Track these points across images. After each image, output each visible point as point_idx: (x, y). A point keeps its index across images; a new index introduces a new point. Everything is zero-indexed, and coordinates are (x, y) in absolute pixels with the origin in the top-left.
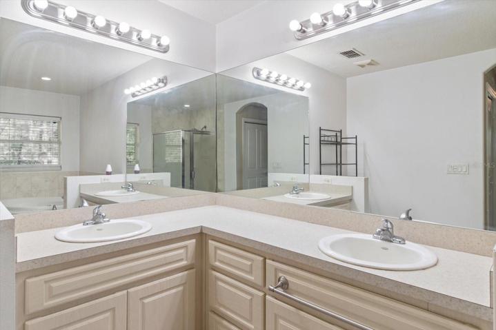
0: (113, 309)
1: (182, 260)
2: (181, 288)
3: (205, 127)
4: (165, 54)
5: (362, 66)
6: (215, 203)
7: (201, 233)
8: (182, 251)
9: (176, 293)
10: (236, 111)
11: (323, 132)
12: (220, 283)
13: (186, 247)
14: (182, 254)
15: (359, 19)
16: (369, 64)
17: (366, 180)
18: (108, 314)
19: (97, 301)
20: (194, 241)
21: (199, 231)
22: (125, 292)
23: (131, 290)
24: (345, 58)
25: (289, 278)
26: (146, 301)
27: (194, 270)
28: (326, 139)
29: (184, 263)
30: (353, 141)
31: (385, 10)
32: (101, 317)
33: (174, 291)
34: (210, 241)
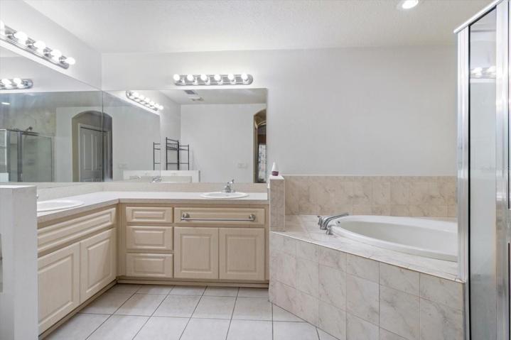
0: (72, 255)
1: (108, 221)
2: (108, 240)
3: (31, 128)
4: (65, 70)
5: (194, 100)
6: (103, 190)
7: (119, 203)
8: (109, 215)
9: (105, 244)
10: (73, 116)
11: (169, 142)
12: (137, 232)
13: (110, 213)
14: (108, 217)
15: (211, 84)
16: (199, 100)
17: (199, 172)
18: (69, 258)
19: (62, 250)
20: (115, 209)
21: (117, 202)
22: (78, 243)
23: (82, 241)
24: (186, 94)
25: (189, 213)
26: (90, 249)
27: (114, 228)
28: (170, 146)
29: (110, 224)
30: (187, 148)
31: (224, 84)
32: (65, 260)
33: (104, 242)
34: (127, 208)
